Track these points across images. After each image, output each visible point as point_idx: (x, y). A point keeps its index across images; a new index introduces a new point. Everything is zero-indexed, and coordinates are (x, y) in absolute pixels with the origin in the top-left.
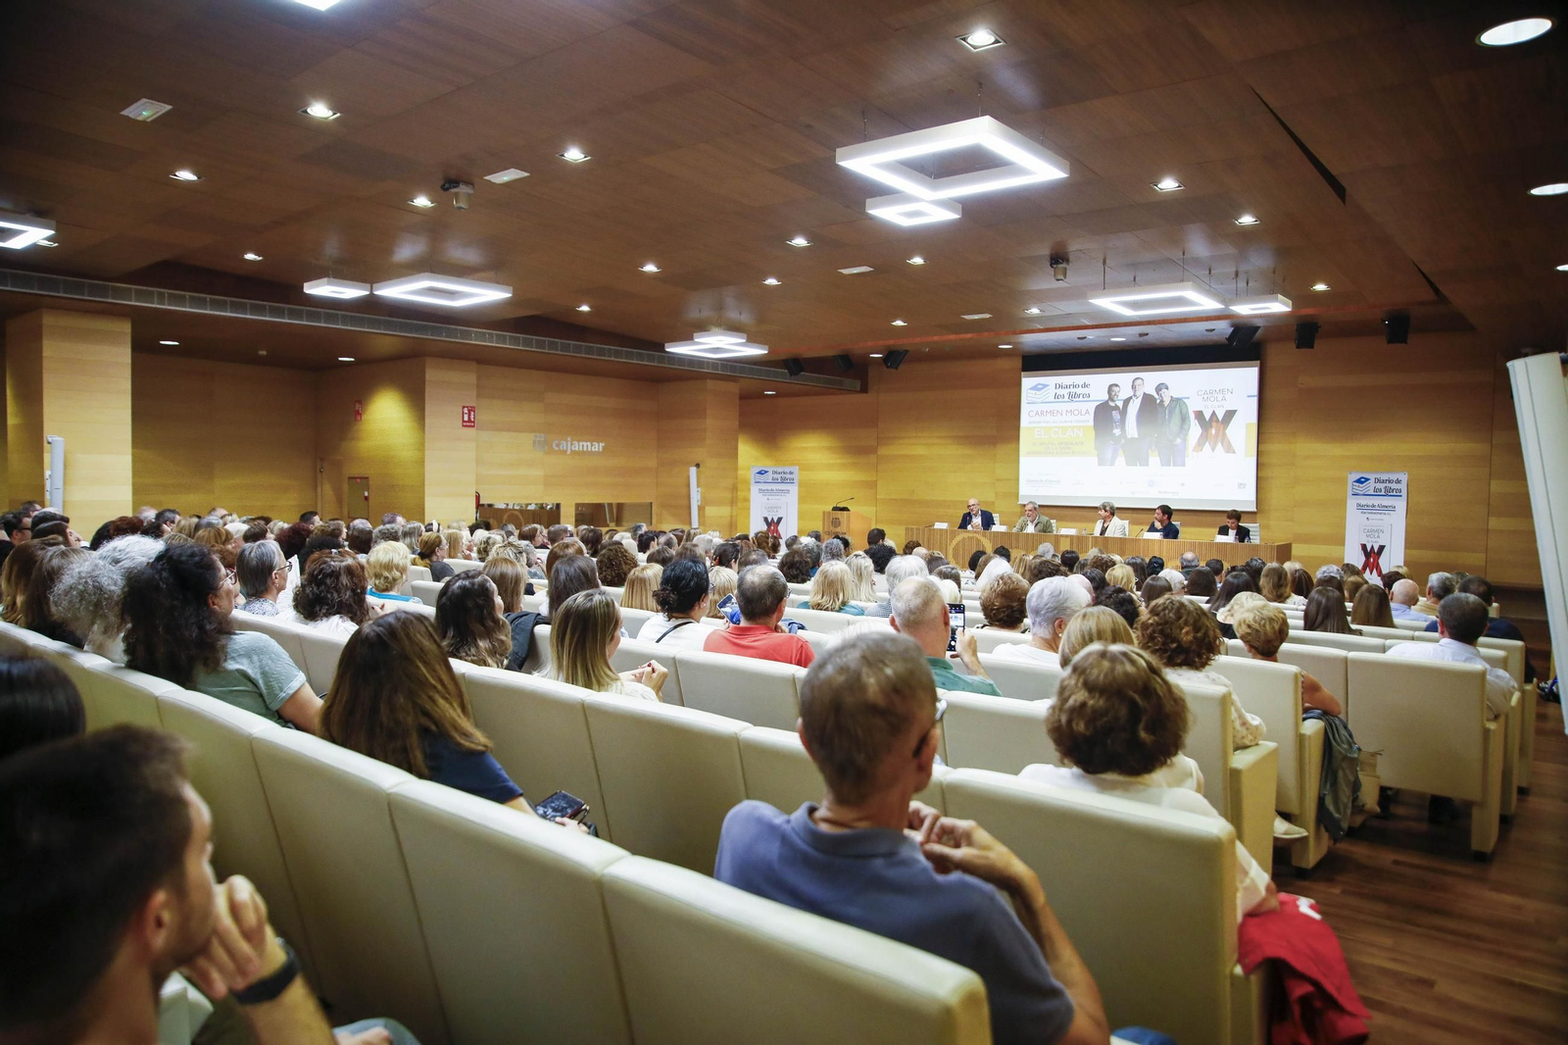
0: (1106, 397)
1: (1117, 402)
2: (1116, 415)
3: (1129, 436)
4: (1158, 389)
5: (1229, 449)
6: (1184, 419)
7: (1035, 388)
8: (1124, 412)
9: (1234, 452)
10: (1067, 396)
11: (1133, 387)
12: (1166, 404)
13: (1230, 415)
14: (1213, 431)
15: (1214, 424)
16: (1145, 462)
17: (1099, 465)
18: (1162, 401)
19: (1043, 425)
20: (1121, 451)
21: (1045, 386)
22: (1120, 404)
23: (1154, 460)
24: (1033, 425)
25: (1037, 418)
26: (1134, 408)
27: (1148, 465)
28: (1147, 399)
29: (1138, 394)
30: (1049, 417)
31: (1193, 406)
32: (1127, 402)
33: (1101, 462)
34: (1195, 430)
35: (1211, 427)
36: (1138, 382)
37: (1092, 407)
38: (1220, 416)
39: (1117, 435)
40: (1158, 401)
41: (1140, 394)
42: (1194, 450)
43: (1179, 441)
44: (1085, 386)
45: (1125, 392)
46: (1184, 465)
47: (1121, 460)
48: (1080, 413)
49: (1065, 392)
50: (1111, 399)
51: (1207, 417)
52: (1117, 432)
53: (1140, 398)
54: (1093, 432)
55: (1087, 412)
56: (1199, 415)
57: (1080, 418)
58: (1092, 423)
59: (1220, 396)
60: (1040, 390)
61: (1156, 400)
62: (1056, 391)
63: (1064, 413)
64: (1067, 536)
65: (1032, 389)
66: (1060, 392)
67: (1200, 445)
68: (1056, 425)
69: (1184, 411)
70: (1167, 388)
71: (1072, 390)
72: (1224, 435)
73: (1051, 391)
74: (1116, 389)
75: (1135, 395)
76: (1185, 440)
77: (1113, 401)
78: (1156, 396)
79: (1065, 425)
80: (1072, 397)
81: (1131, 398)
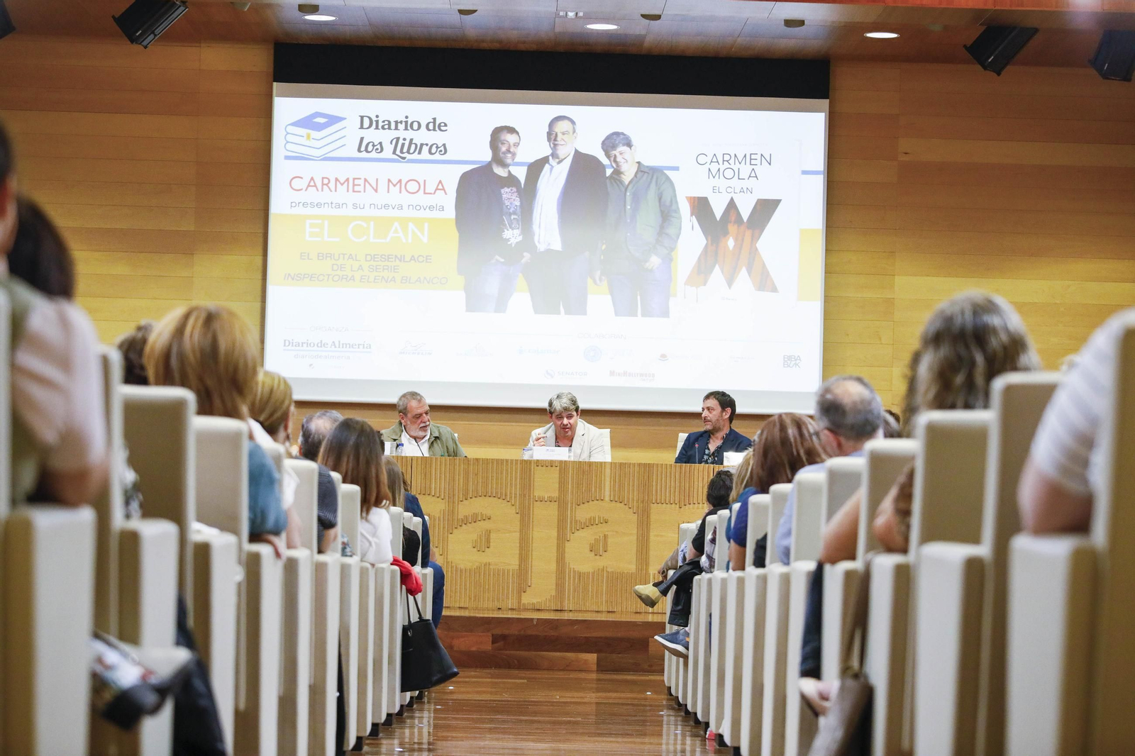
0: (487, 156)
1: (511, 168)
2: (510, 197)
3: (541, 247)
4: (613, 142)
5: (764, 282)
6: (667, 213)
7: (307, 123)
8: (528, 191)
9: (774, 290)
10: (388, 149)
11: (552, 136)
12: (627, 177)
13: (766, 208)
14: (731, 243)
15: (732, 228)
16: (577, 306)
17: (467, 311)
18: (617, 172)
19: (326, 211)
20: (521, 282)
21: (333, 120)
22: (521, 173)
23: (599, 300)
24: (300, 211)
25: (312, 196)
26: (552, 183)
27: (585, 313)
28: (584, 165)
29: (562, 151)
30: (342, 194)
31: (687, 185)
32: (536, 169)
33: (474, 302)
34: (691, 238)
35: (726, 233)
36: (562, 126)
37: (452, 177)
38: (745, 211)
39: (513, 241)
40: (609, 172)
41: (566, 151)
42: (690, 281)
43: (655, 261)
44: (436, 126)
45: (530, 147)
46: (665, 313)
47: (521, 300)
48: (422, 187)
49: (386, 137)
50: (498, 159)
51: (718, 209)
52: (513, 235)
53: (568, 163)
54: (454, 234)
55: (440, 187)
56: (701, 206)
57: (420, 199)
58: (451, 213)
59: (745, 170)
60: (320, 127)
61: (603, 167)
62: (363, 133)
63: (383, 186)
64: (551, 464)
65: (297, 124)
66: (372, 135)
67: (702, 270)
68: (358, 212)
69: (667, 198)
70: (629, 145)
71: (401, 133)
72: (754, 252)
73: (350, 133)
74: (511, 138)
75: (554, 155)
76: (668, 260)
77: (504, 165)
78: (605, 161)
79: (383, 213)
80: (403, 150)
81: (545, 160)
